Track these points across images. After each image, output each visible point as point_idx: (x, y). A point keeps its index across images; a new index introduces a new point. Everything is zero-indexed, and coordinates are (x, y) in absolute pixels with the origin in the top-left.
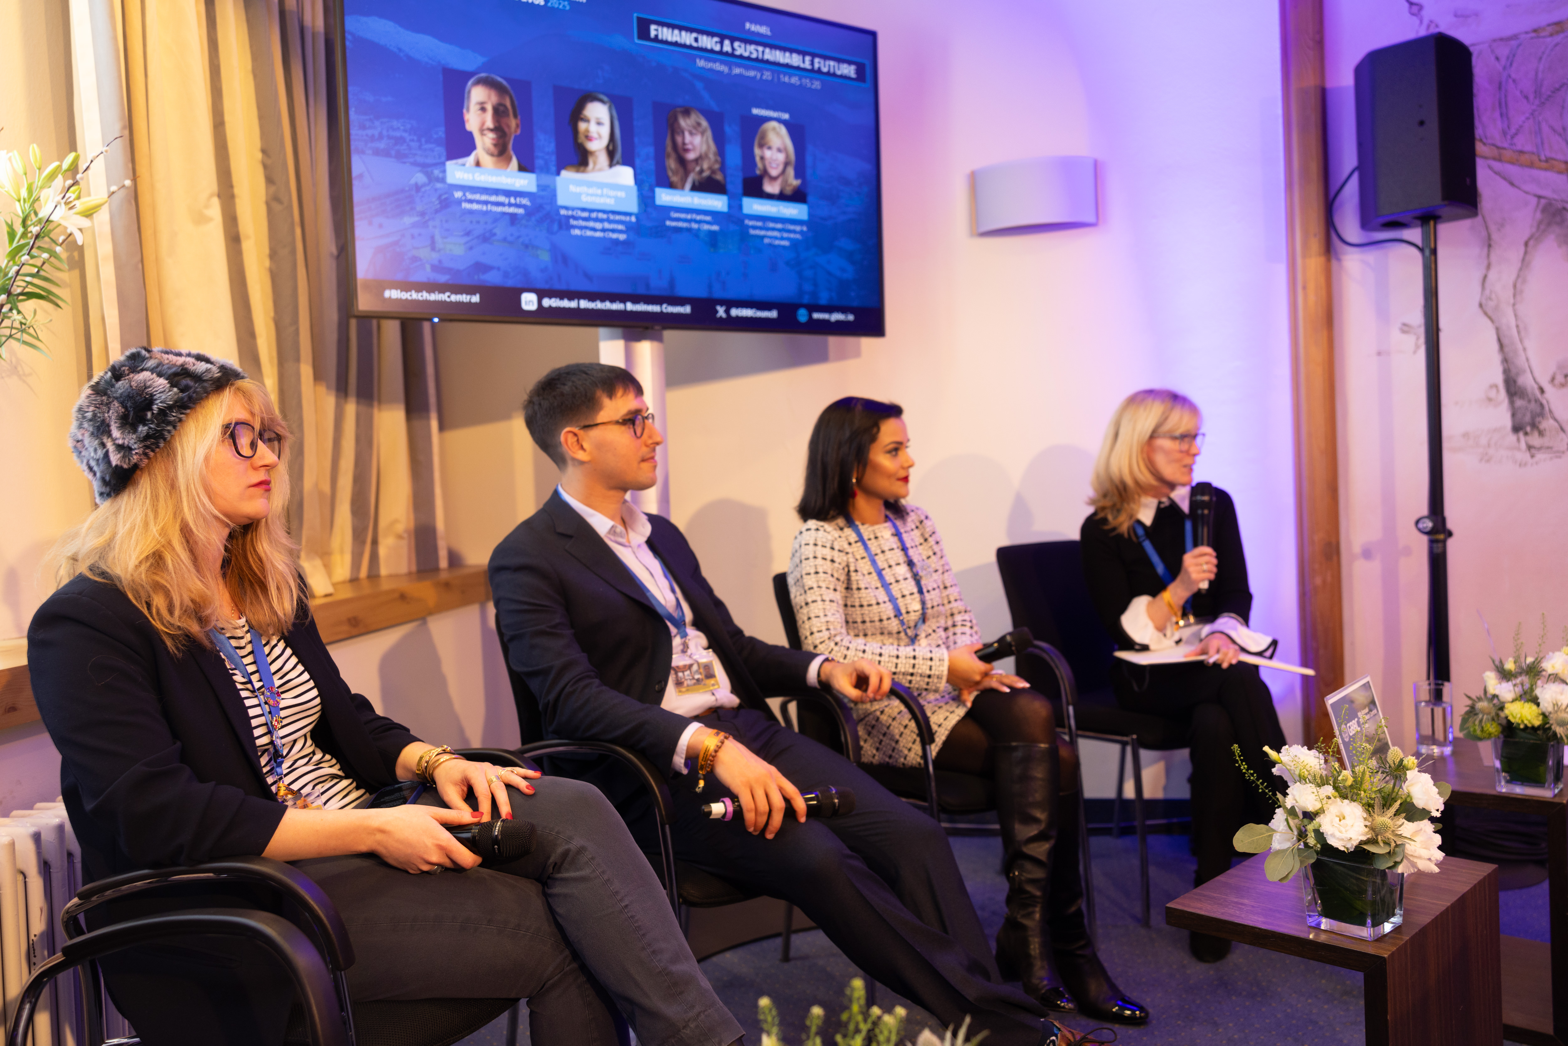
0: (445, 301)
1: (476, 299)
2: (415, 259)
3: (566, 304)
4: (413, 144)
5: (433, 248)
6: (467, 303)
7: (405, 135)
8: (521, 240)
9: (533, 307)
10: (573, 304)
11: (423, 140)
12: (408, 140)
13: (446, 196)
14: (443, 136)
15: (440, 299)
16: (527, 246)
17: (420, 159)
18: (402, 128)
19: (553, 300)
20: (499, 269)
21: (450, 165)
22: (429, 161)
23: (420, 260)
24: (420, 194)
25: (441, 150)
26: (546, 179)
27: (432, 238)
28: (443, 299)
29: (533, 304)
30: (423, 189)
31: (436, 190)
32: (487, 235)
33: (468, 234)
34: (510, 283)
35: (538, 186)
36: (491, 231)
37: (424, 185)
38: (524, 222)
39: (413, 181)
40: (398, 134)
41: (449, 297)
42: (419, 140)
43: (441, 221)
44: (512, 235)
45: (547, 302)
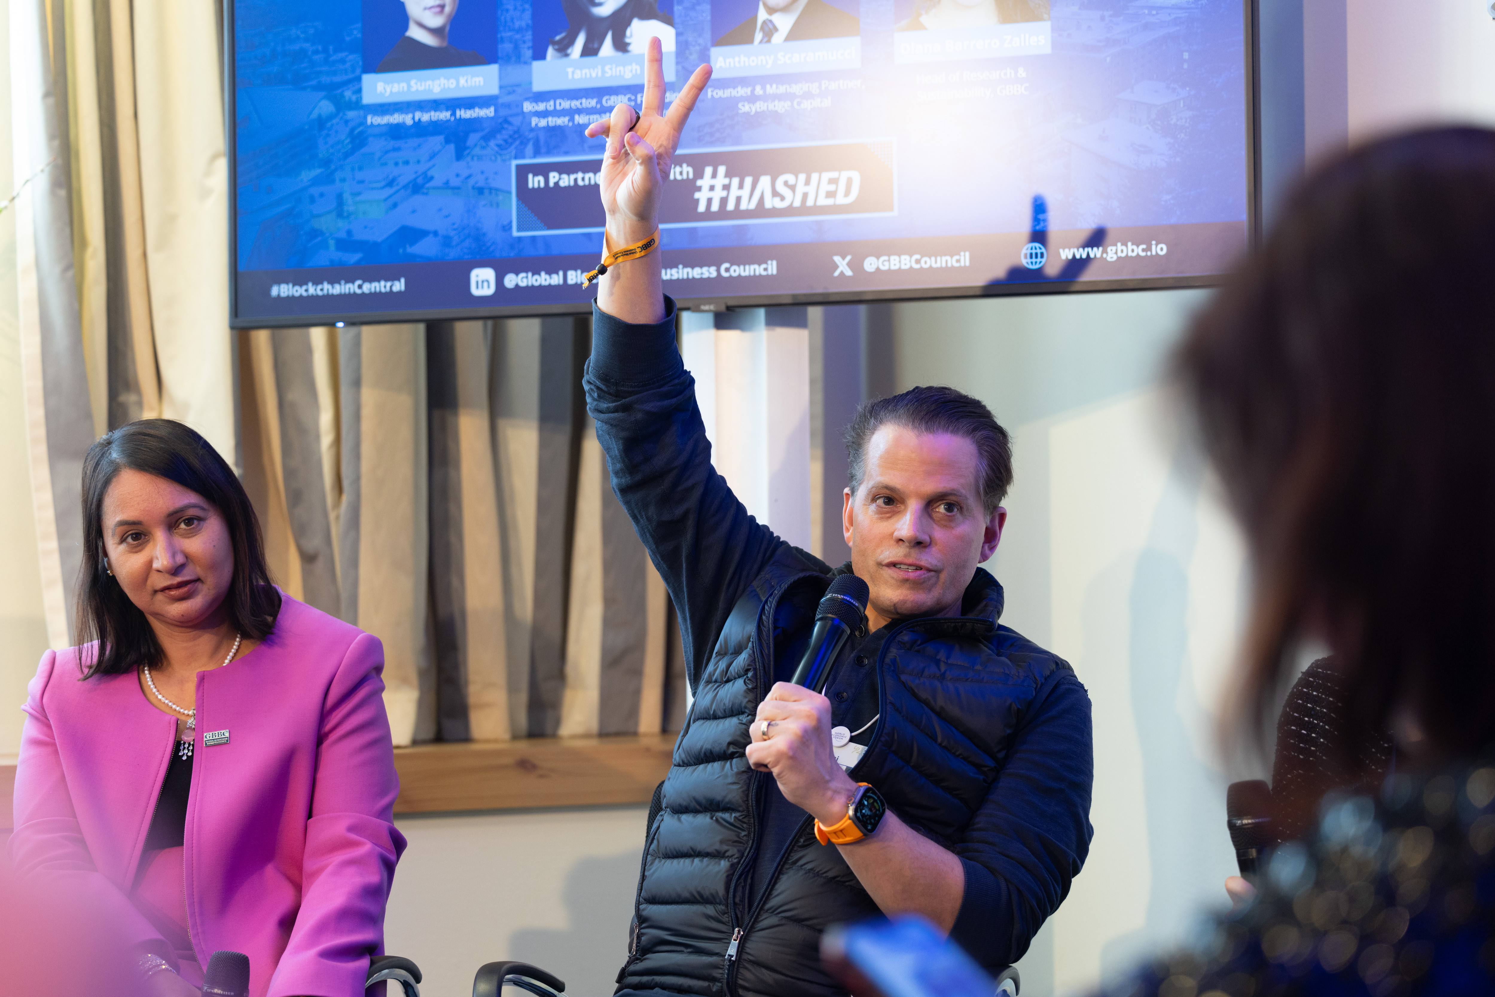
0: (355, 293)
1: (399, 286)
2: (315, 233)
3: (543, 279)
4: (316, 57)
5: (340, 215)
6: (386, 293)
7: (306, 45)
8: (471, 182)
9: (489, 290)
10: (556, 280)
11: (331, 48)
12: (310, 53)
13: (361, 128)
14: (359, 36)
15: (347, 291)
16: (480, 191)
17: (325, 79)
18: (302, 36)
19: (523, 275)
20: (436, 233)
21: (367, 79)
22: (338, 79)
23: (322, 233)
24: (324, 132)
25: (354, 58)
26: (515, 73)
27: (340, 197)
28: (352, 291)
29: (489, 287)
30: (329, 125)
31: (347, 122)
32: (420, 181)
33: (390, 184)
34: (453, 254)
35: (501, 87)
36: (425, 173)
37: (331, 117)
38: (477, 151)
39: (314, 115)
40: (296, 47)
41: (360, 287)
42: (325, 50)
43: (353, 169)
44: (458, 175)
45: (511, 281)
